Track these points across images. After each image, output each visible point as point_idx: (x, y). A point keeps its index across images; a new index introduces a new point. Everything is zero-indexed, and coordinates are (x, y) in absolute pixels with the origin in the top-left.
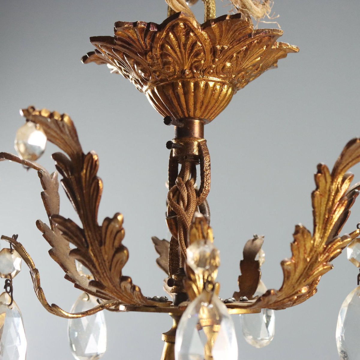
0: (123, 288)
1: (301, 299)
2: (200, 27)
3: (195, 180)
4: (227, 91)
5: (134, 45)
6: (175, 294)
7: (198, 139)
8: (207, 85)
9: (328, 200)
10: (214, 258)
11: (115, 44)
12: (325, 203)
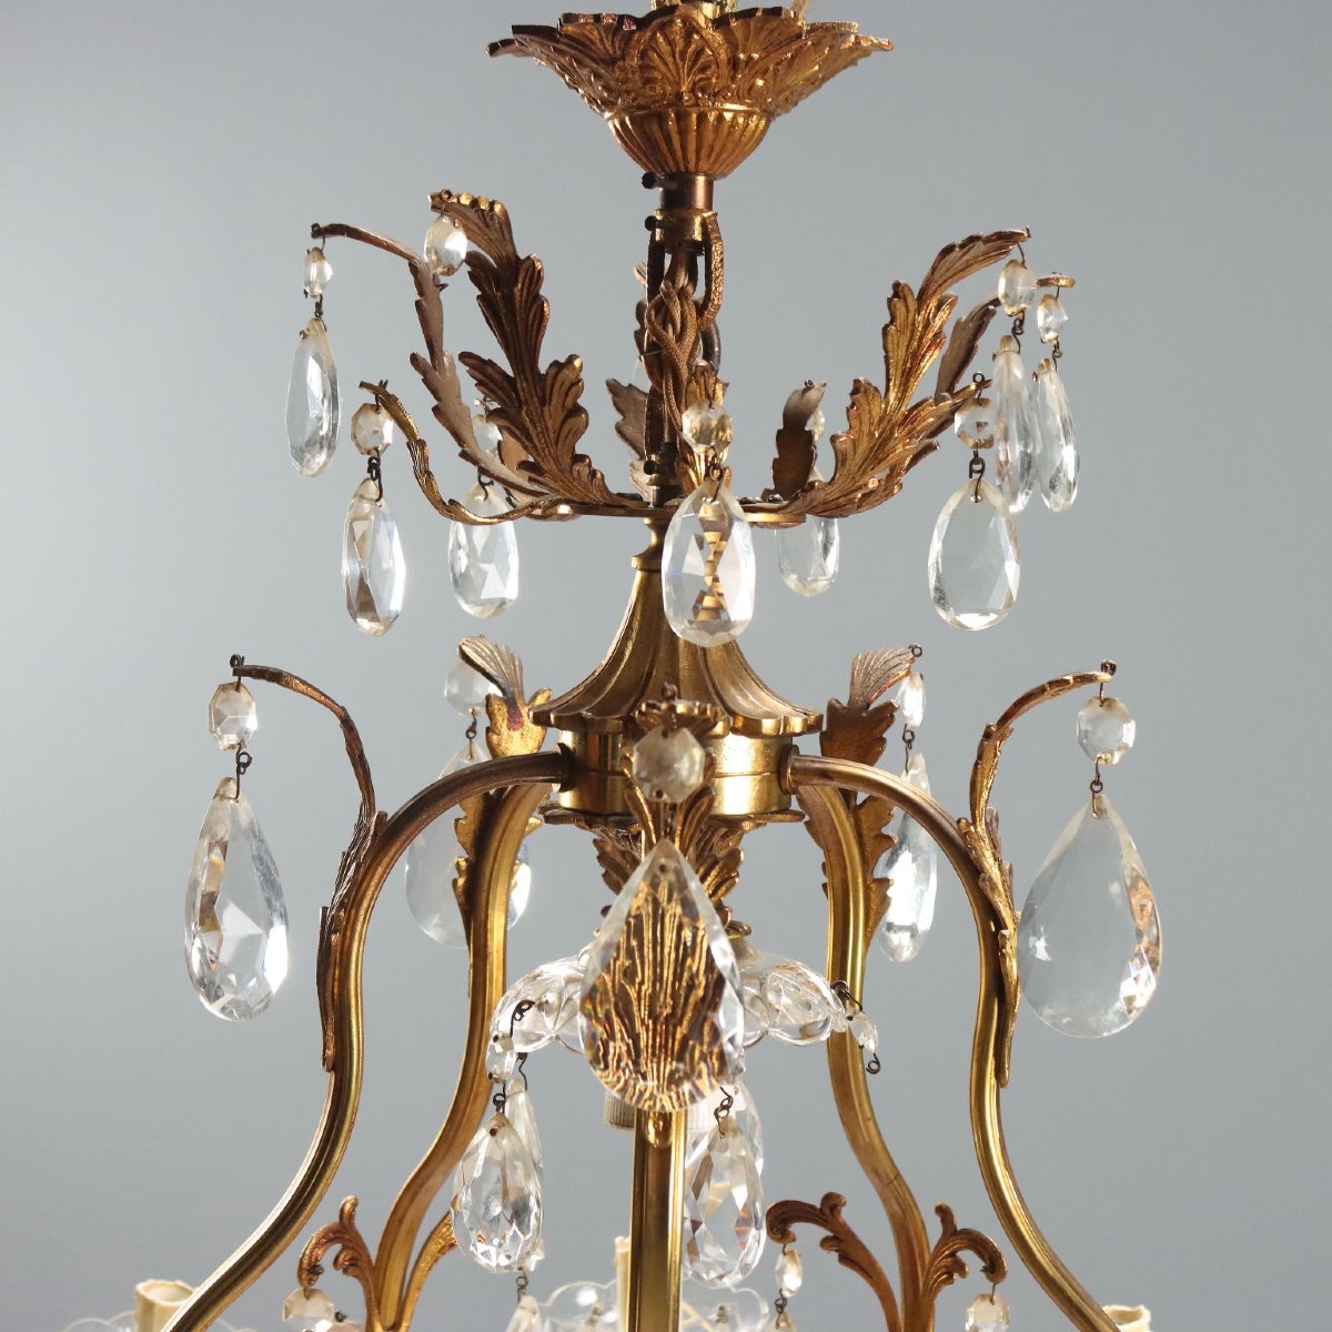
0: (575, 474)
1: (872, 499)
2: (710, 25)
3: (695, 285)
4: (757, 126)
5: (593, 48)
6: (655, 487)
7: (702, 211)
8: (720, 118)
9: (911, 339)
10: (724, 430)
11: (558, 41)
12: (906, 344)
